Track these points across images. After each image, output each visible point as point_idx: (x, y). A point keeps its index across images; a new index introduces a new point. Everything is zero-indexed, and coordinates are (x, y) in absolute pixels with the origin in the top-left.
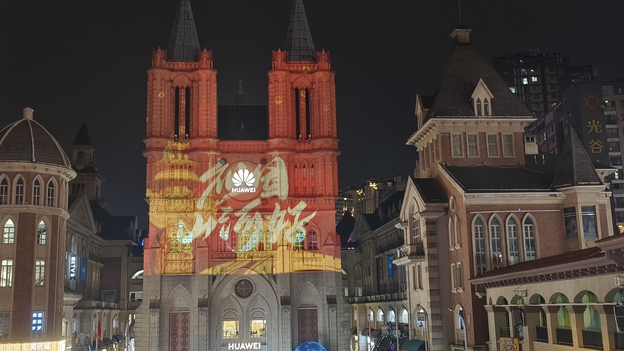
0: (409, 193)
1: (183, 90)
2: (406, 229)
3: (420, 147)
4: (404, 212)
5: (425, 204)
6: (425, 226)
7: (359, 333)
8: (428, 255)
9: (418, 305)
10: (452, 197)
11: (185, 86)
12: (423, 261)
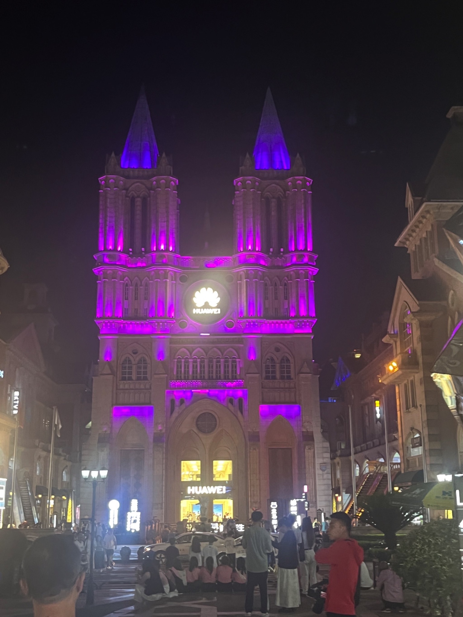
0: (398, 298)
1: (139, 199)
2: (396, 342)
3: (411, 246)
4: (393, 324)
5: (418, 303)
6: (419, 330)
7: (343, 491)
8: (423, 363)
9: (412, 429)
10: (452, 292)
11: (141, 195)
12: (417, 373)
